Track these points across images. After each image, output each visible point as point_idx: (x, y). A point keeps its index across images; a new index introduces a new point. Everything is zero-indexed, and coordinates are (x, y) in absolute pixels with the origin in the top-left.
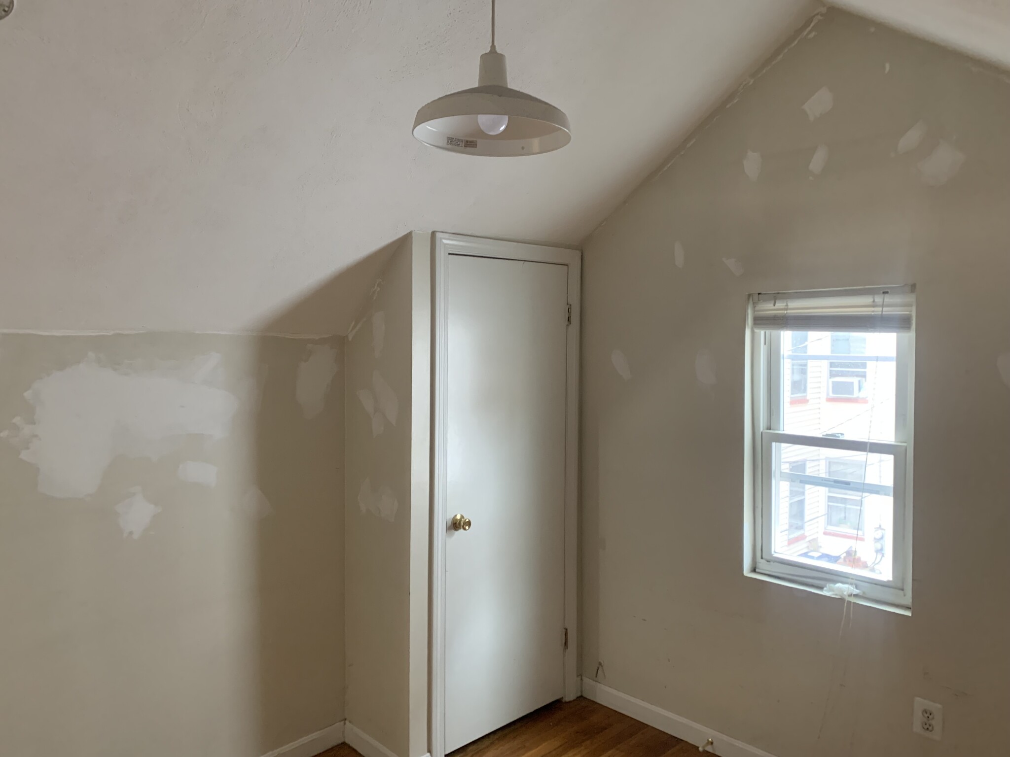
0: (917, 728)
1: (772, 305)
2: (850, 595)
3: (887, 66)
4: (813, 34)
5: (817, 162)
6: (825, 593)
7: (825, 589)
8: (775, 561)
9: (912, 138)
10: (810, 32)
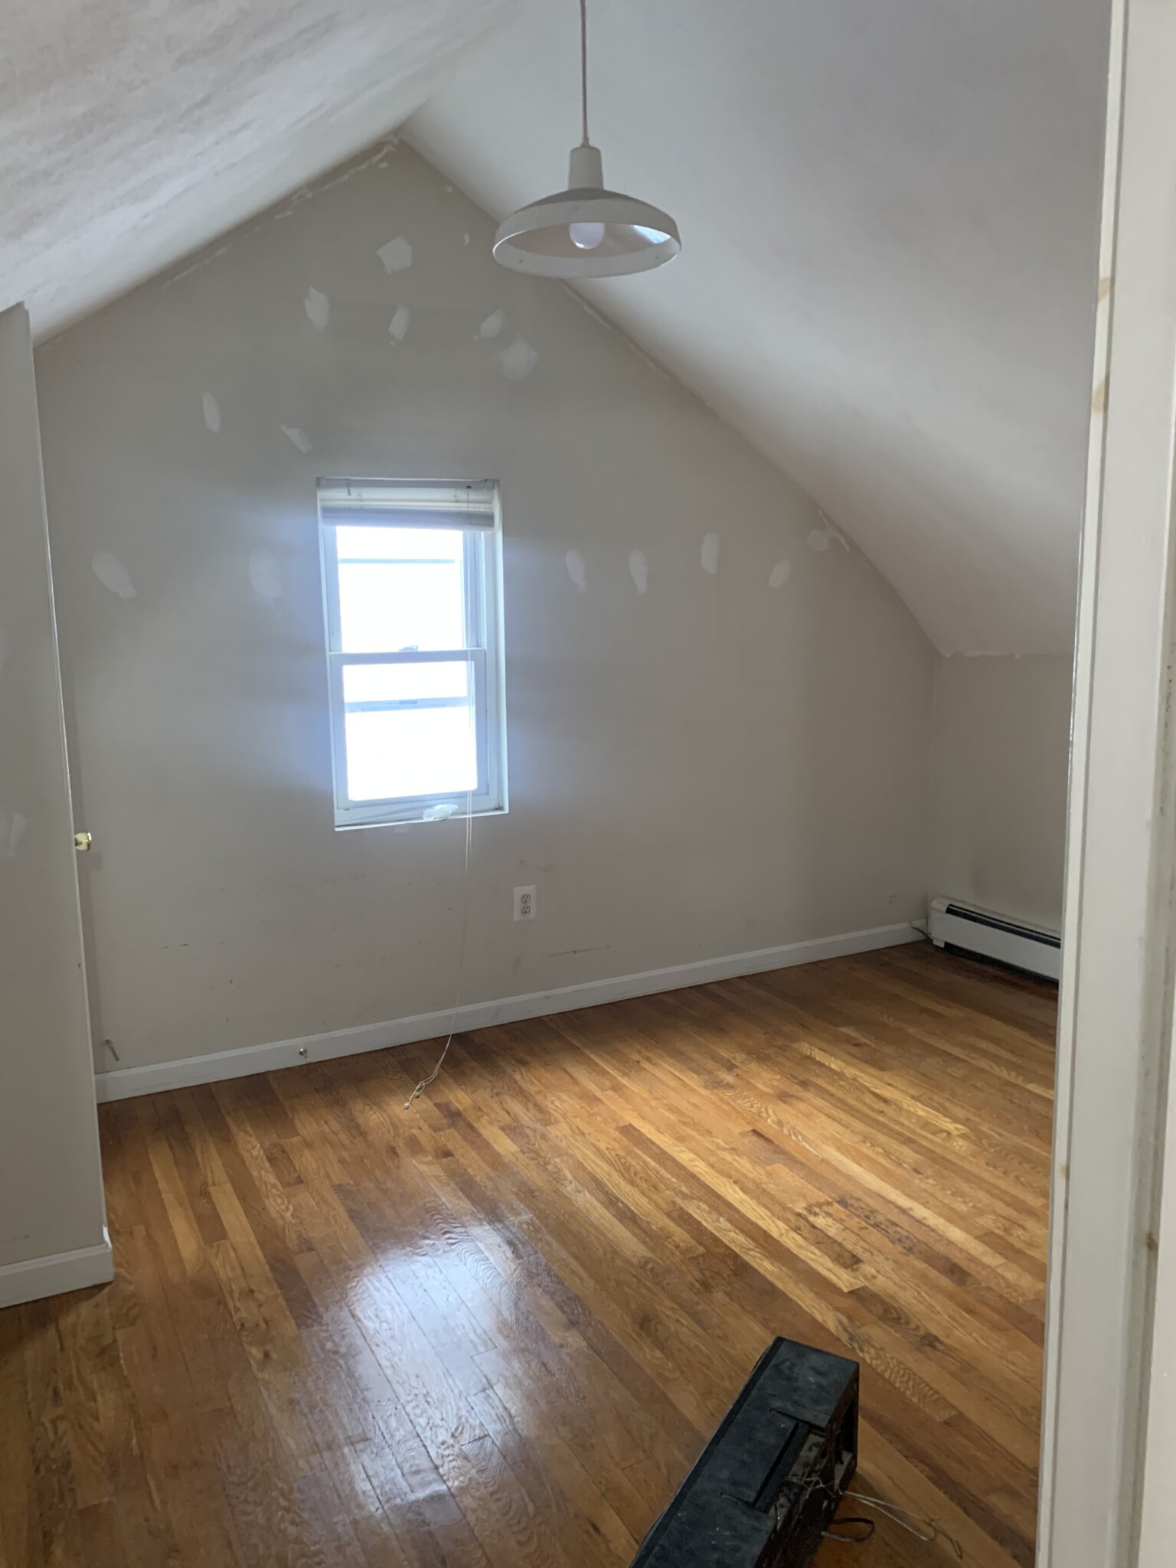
0: (517, 915)
1: (347, 493)
2: (453, 814)
3: (467, 237)
4: (384, 165)
5: (399, 325)
6: (426, 819)
7: (424, 816)
8: (355, 807)
9: (492, 325)
10: (381, 161)
